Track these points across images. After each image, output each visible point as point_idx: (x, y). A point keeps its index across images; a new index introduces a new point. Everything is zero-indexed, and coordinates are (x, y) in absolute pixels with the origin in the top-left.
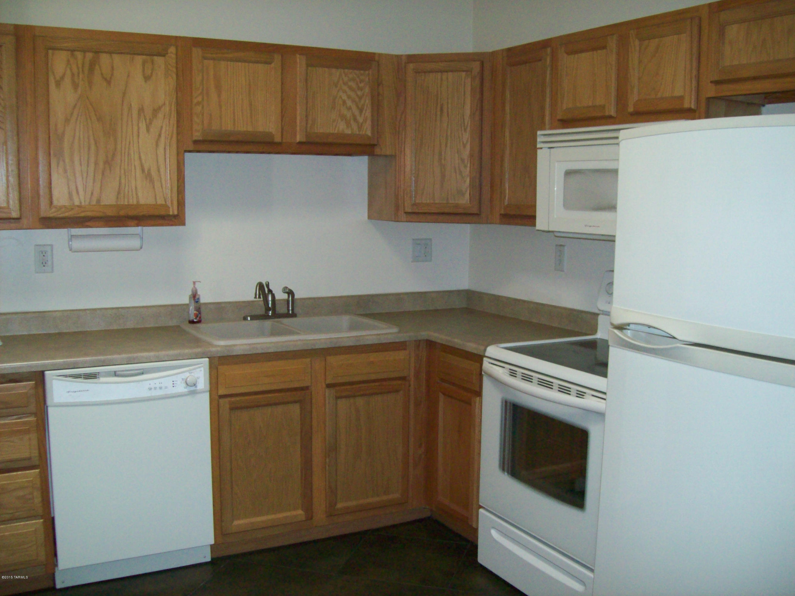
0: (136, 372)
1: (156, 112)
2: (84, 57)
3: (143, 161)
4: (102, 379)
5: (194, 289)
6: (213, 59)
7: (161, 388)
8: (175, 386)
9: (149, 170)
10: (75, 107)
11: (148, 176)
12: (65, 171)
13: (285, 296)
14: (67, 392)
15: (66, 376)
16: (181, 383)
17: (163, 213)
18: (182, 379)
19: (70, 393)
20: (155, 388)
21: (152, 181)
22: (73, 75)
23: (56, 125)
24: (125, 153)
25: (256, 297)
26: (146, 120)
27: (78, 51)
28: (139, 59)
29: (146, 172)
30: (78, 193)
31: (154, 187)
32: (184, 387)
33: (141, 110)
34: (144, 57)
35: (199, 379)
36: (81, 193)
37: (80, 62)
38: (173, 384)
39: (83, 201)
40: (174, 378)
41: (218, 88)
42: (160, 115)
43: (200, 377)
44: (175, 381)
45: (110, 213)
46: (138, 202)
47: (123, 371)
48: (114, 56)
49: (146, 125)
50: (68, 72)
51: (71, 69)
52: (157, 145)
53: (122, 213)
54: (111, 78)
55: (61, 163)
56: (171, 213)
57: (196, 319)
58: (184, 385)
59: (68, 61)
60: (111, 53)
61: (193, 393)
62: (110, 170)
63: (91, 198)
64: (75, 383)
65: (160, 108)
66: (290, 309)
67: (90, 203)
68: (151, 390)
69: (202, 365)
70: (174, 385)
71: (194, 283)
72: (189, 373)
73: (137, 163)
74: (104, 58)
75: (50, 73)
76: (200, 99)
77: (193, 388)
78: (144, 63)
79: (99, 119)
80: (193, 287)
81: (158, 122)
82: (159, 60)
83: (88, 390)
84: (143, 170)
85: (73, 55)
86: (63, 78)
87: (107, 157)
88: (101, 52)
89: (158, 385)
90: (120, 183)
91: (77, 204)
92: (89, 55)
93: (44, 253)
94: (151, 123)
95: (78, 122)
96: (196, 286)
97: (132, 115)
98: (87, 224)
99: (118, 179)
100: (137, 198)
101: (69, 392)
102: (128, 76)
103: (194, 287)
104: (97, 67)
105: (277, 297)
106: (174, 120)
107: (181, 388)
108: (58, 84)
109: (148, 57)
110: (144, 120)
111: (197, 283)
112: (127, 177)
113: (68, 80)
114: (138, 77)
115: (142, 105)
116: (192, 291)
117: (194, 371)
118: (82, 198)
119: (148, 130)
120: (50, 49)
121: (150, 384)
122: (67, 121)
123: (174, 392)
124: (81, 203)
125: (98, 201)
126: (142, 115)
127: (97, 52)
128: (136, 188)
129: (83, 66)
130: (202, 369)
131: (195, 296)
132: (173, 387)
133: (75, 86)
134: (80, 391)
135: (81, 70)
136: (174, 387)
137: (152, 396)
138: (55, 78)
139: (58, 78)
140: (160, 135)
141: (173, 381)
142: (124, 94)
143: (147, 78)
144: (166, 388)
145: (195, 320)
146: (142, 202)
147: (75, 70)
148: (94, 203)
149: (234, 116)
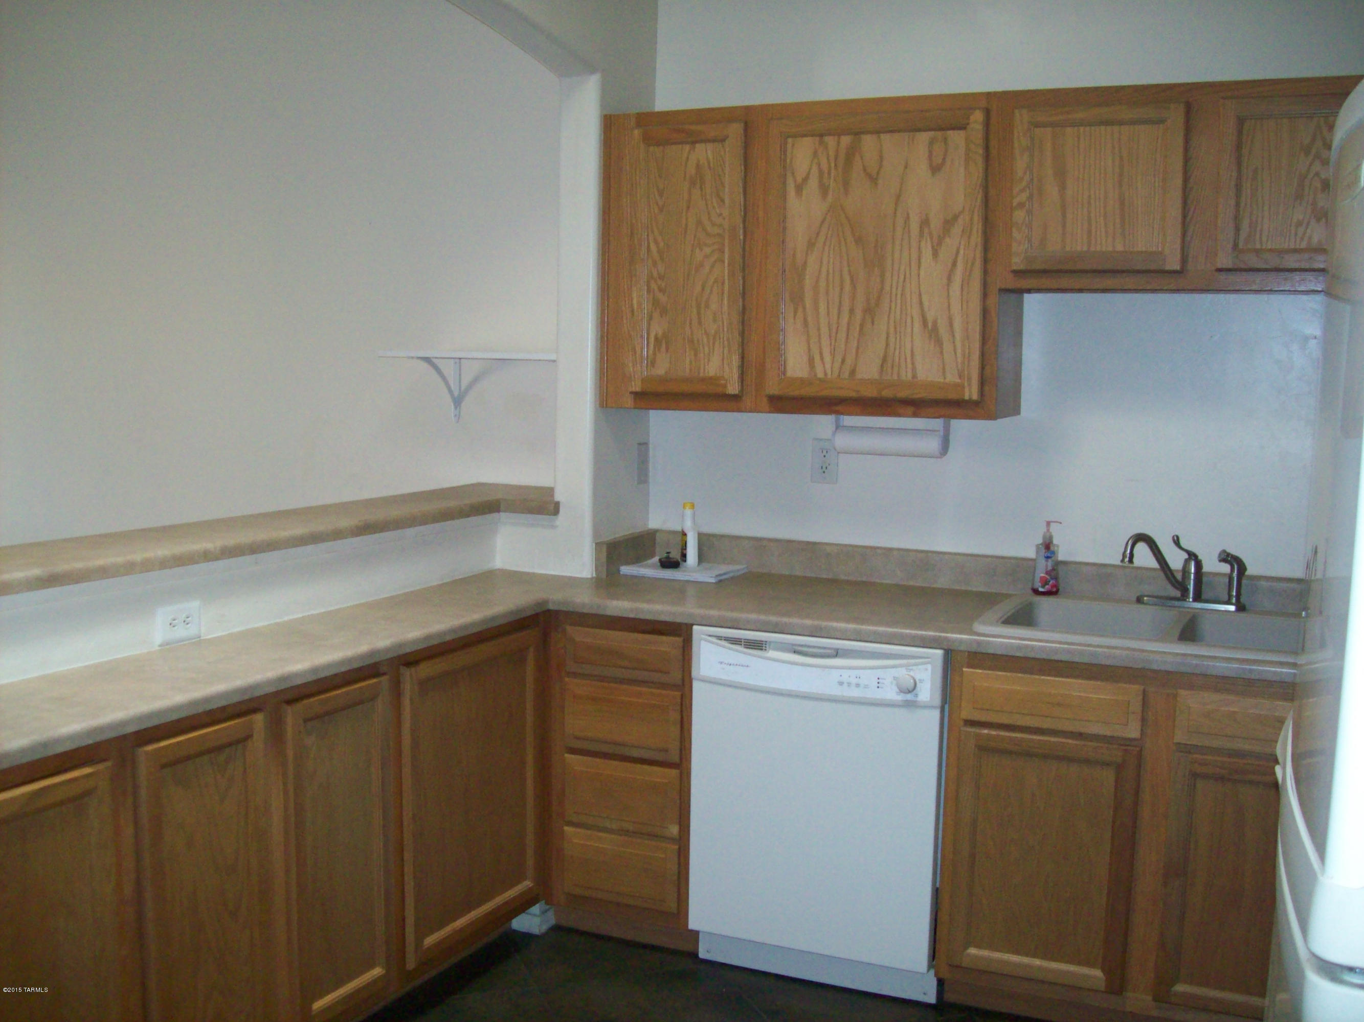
0: (822, 651)
1: (948, 224)
2: (839, 143)
3: (926, 309)
4: (772, 654)
5: (1048, 534)
6: (1053, 125)
7: (858, 685)
8: (882, 688)
9: (935, 323)
10: (823, 222)
11: (932, 333)
12: (805, 323)
13: (1225, 568)
14: (719, 662)
15: (719, 638)
16: (892, 683)
17: (952, 396)
18: (894, 677)
19: (723, 666)
20: (849, 684)
21: (939, 342)
22: (821, 172)
23: (794, 255)
24: (896, 295)
25: (1123, 561)
26: (931, 238)
27: (830, 134)
28: (924, 137)
29: (930, 327)
30: (822, 359)
31: (942, 353)
32: (897, 692)
33: (925, 222)
34: (931, 134)
35: (922, 683)
36: (828, 359)
37: (832, 154)
38: (878, 683)
39: (829, 372)
40: (879, 673)
41: (1061, 174)
42: (957, 230)
43: (923, 680)
44: (881, 679)
45: (869, 392)
46: (914, 376)
47: (802, 646)
48: (882, 136)
49: (933, 247)
50: (815, 170)
51: (819, 165)
52: (949, 279)
53: (887, 393)
54: (878, 173)
55: (800, 314)
56: (967, 397)
57: (1043, 586)
58: (896, 689)
59: (815, 154)
60: (878, 132)
61: (910, 705)
62: (873, 323)
63: (841, 368)
64: (731, 652)
65: (956, 217)
66: (1234, 594)
67: (839, 376)
68: (842, 685)
69: (929, 660)
70: (879, 685)
71: (1048, 523)
72: (906, 669)
73: (916, 312)
74: (868, 141)
75: (789, 174)
76: (1023, 197)
77: (909, 697)
78: (932, 142)
79: (859, 240)
80: (1045, 530)
81: (951, 243)
82: (957, 138)
83: (748, 666)
84: (925, 323)
85: (821, 143)
86: (806, 179)
87: (868, 300)
88: (863, 133)
89: (854, 681)
90: (887, 345)
91: (821, 377)
92: (846, 140)
93: (825, 452)
94: (940, 243)
95: (827, 248)
96: (1051, 530)
97: (909, 231)
98: (837, 408)
99: (884, 336)
100: (913, 370)
101: (721, 663)
102: (906, 167)
103: (1048, 530)
104: (857, 158)
105: (1206, 568)
106: (977, 238)
107: (891, 694)
108: (799, 189)
109: (939, 134)
110: (928, 239)
111: (1053, 525)
112: (898, 333)
113: (813, 183)
114: (922, 169)
115: (927, 215)
116: (1044, 537)
117: (914, 668)
118: (828, 366)
119: (935, 254)
120: (789, 137)
121: (841, 676)
122: (811, 245)
123: (878, 697)
124: (826, 374)
125: (853, 372)
126: (926, 230)
127: (858, 134)
128: (912, 352)
129: (836, 159)
130: (929, 667)
131: (1048, 546)
132: (878, 687)
133: (824, 190)
134: (737, 665)
135: (833, 165)
136: (880, 689)
137: (843, 696)
138: (795, 181)
139: (799, 179)
140: (954, 264)
141: (878, 679)
142: (898, 197)
143: (935, 169)
144: (866, 687)
145: (1041, 589)
146: (922, 375)
147: (825, 166)
148: (846, 375)
149: (1090, 224)
